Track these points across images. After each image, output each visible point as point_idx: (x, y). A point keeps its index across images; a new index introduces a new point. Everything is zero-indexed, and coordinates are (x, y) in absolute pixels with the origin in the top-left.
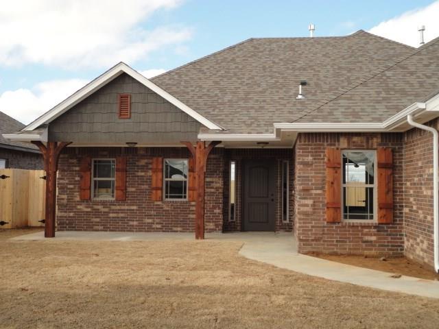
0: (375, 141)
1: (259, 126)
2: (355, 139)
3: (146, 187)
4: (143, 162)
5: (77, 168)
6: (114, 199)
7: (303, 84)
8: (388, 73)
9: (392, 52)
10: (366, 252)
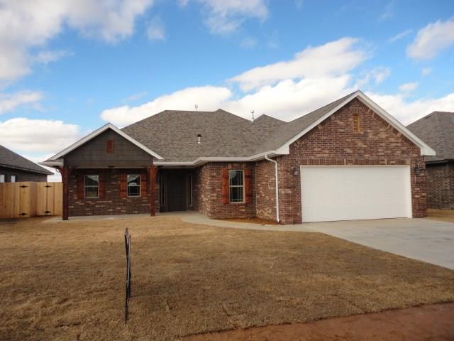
0: (244, 165)
1: (183, 157)
2: (235, 165)
3: (116, 190)
4: (115, 176)
5: (75, 181)
6: (98, 197)
7: (199, 136)
8: (244, 133)
9: (237, 121)
10: (240, 217)
